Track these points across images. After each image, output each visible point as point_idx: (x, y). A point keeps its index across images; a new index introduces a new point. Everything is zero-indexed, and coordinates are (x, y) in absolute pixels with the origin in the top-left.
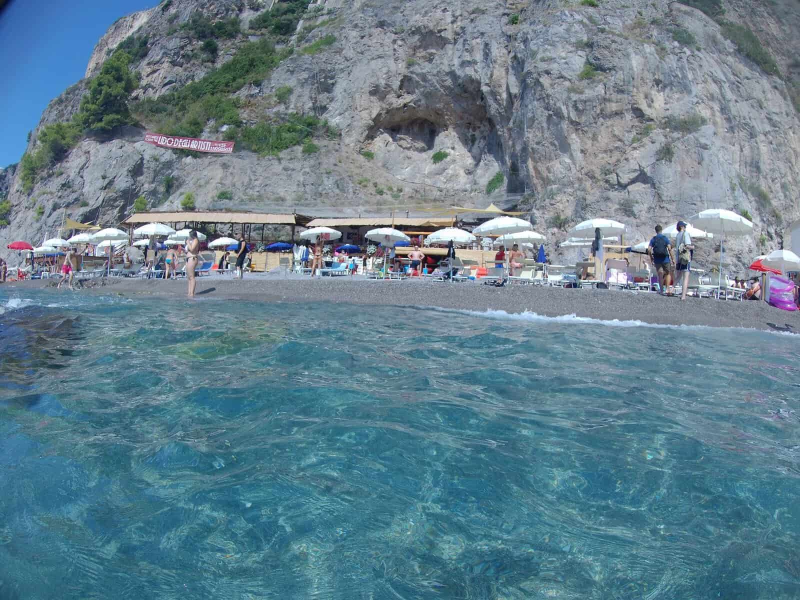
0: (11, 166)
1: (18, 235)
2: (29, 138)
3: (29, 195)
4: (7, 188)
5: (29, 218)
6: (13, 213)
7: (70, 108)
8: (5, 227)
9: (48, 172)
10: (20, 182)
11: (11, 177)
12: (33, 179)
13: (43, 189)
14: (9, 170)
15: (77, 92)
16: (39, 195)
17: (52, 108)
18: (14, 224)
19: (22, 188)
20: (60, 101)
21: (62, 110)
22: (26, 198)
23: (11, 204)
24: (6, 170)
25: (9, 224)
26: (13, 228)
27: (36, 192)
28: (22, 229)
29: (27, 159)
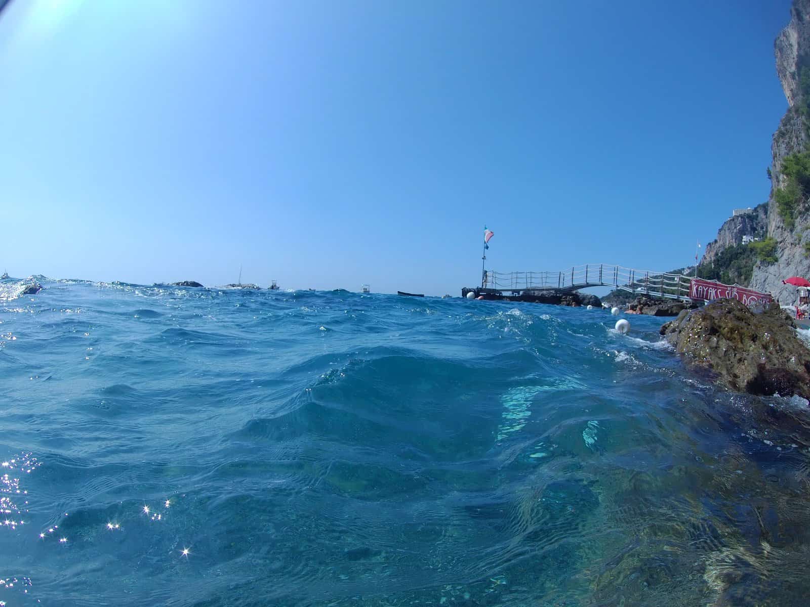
0: (759, 206)
1: (788, 273)
2: (770, 174)
3: (792, 231)
4: (762, 228)
5: (797, 254)
6: (779, 250)
7: (794, 139)
8: (773, 264)
9: (804, 206)
10: (778, 219)
11: (764, 217)
12: (792, 214)
13: (804, 225)
14: (759, 209)
15: (792, 122)
16: (802, 231)
17: (777, 142)
18: (782, 260)
19: (782, 225)
20: (782, 134)
21: (789, 143)
22: (789, 234)
23: (774, 241)
24: (755, 210)
25: (776, 260)
26: (782, 266)
27: (798, 228)
28: (792, 266)
29: (776, 195)
